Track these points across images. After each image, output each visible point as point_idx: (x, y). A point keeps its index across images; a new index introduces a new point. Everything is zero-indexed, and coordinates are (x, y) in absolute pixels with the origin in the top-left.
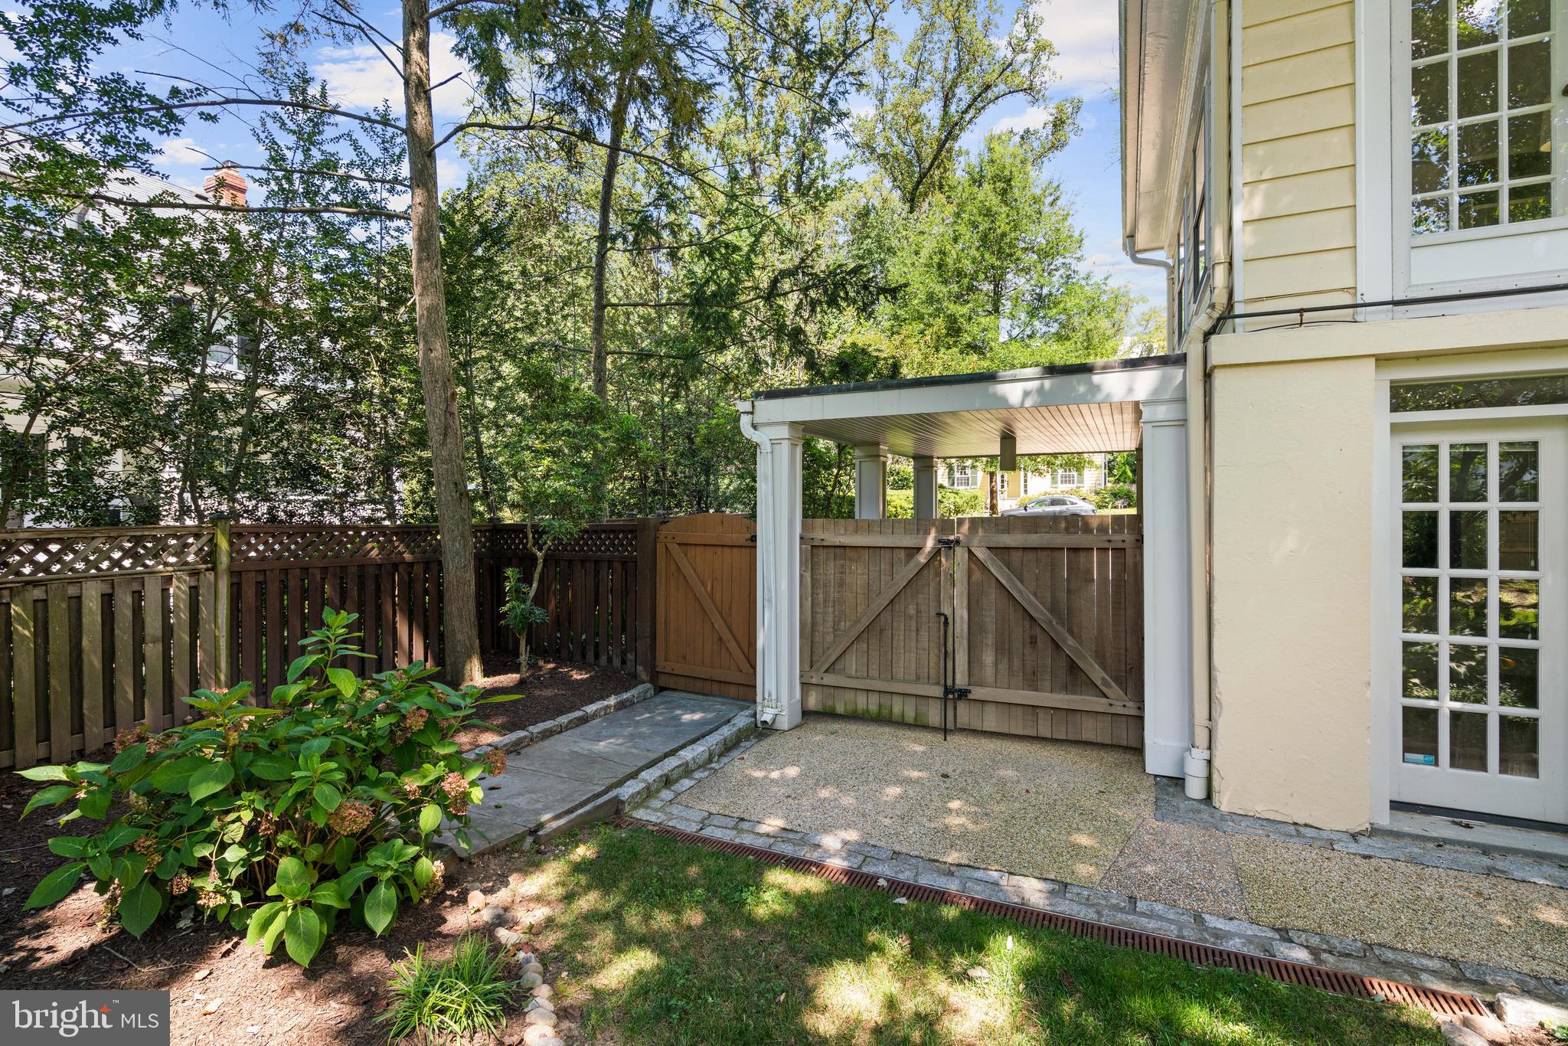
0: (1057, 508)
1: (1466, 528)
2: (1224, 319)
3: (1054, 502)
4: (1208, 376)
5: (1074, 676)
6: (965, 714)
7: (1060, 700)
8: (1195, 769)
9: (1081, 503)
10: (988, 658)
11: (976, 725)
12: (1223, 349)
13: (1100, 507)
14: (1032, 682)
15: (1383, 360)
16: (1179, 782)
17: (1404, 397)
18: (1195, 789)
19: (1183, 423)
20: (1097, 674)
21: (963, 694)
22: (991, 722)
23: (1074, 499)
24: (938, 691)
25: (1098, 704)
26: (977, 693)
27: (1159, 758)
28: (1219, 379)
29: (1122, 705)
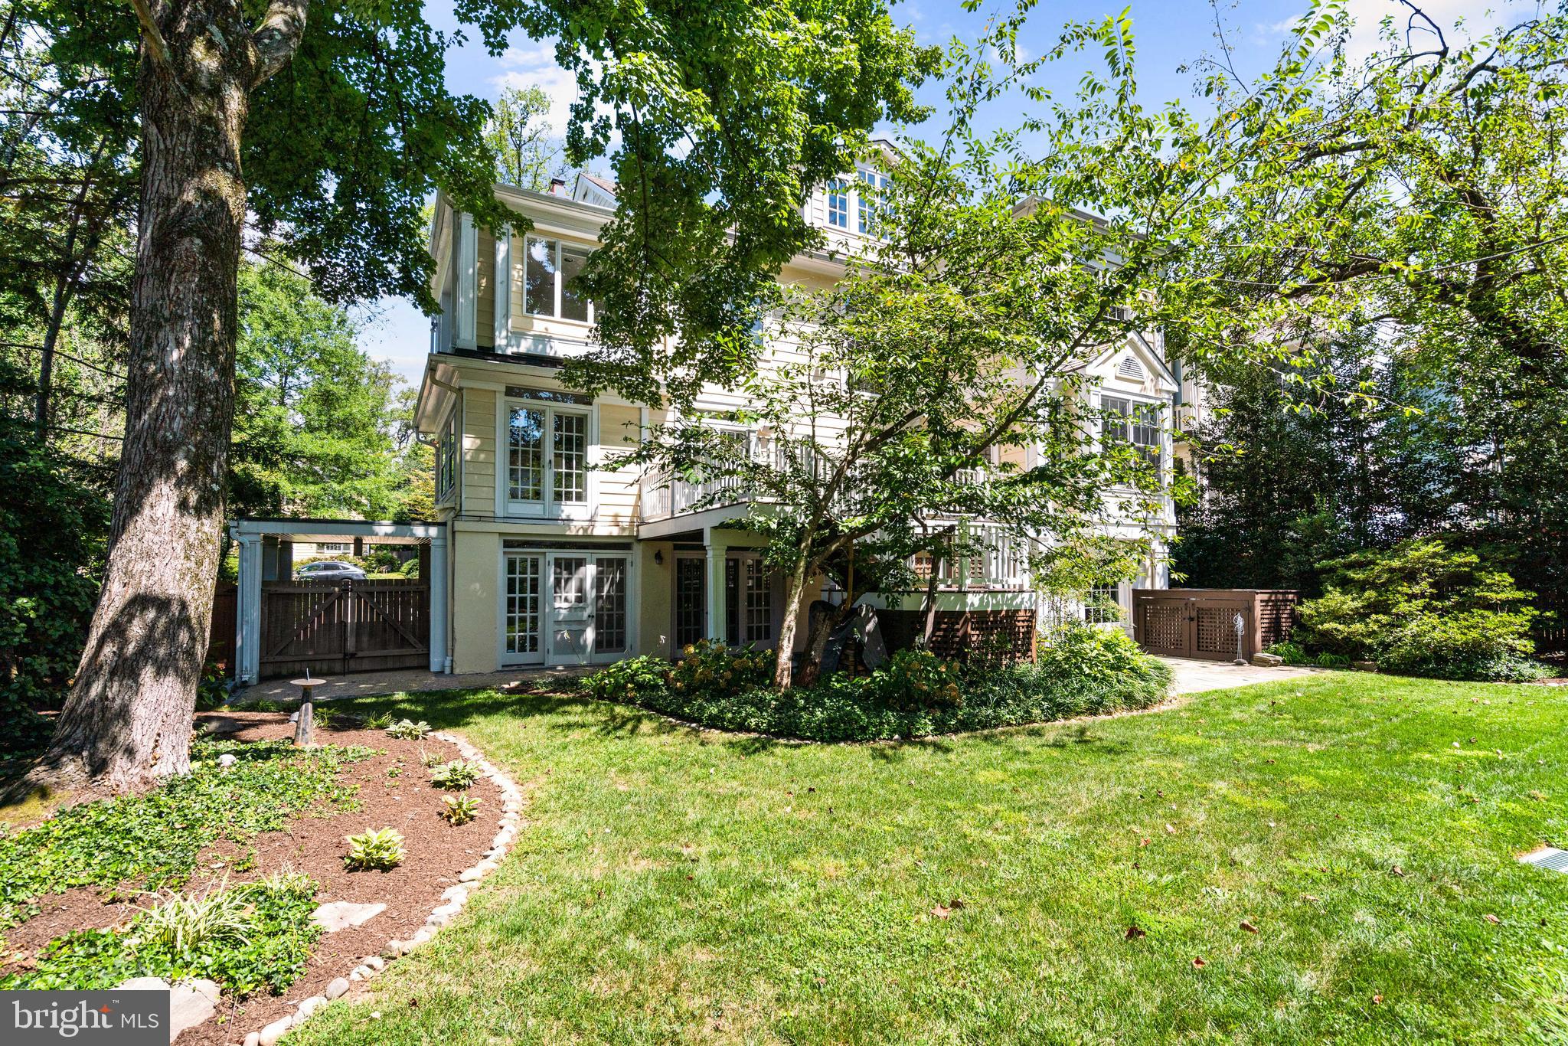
0: (329, 573)
1: (523, 581)
2: (458, 515)
3: (327, 567)
4: (454, 533)
5: (404, 642)
6: (353, 665)
7: (396, 652)
8: (448, 663)
9: (352, 569)
10: (365, 639)
11: (359, 668)
12: (459, 525)
13: (369, 572)
14: (384, 646)
15: (500, 534)
16: (442, 672)
17: (507, 544)
18: (447, 671)
19: (445, 546)
20: (412, 640)
21: (353, 656)
22: (366, 665)
23: (347, 565)
24: (341, 656)
25: (413, 651)
26: (360, 654)
27: (434, 667)
28: (457, 536)
29: (421, 650)
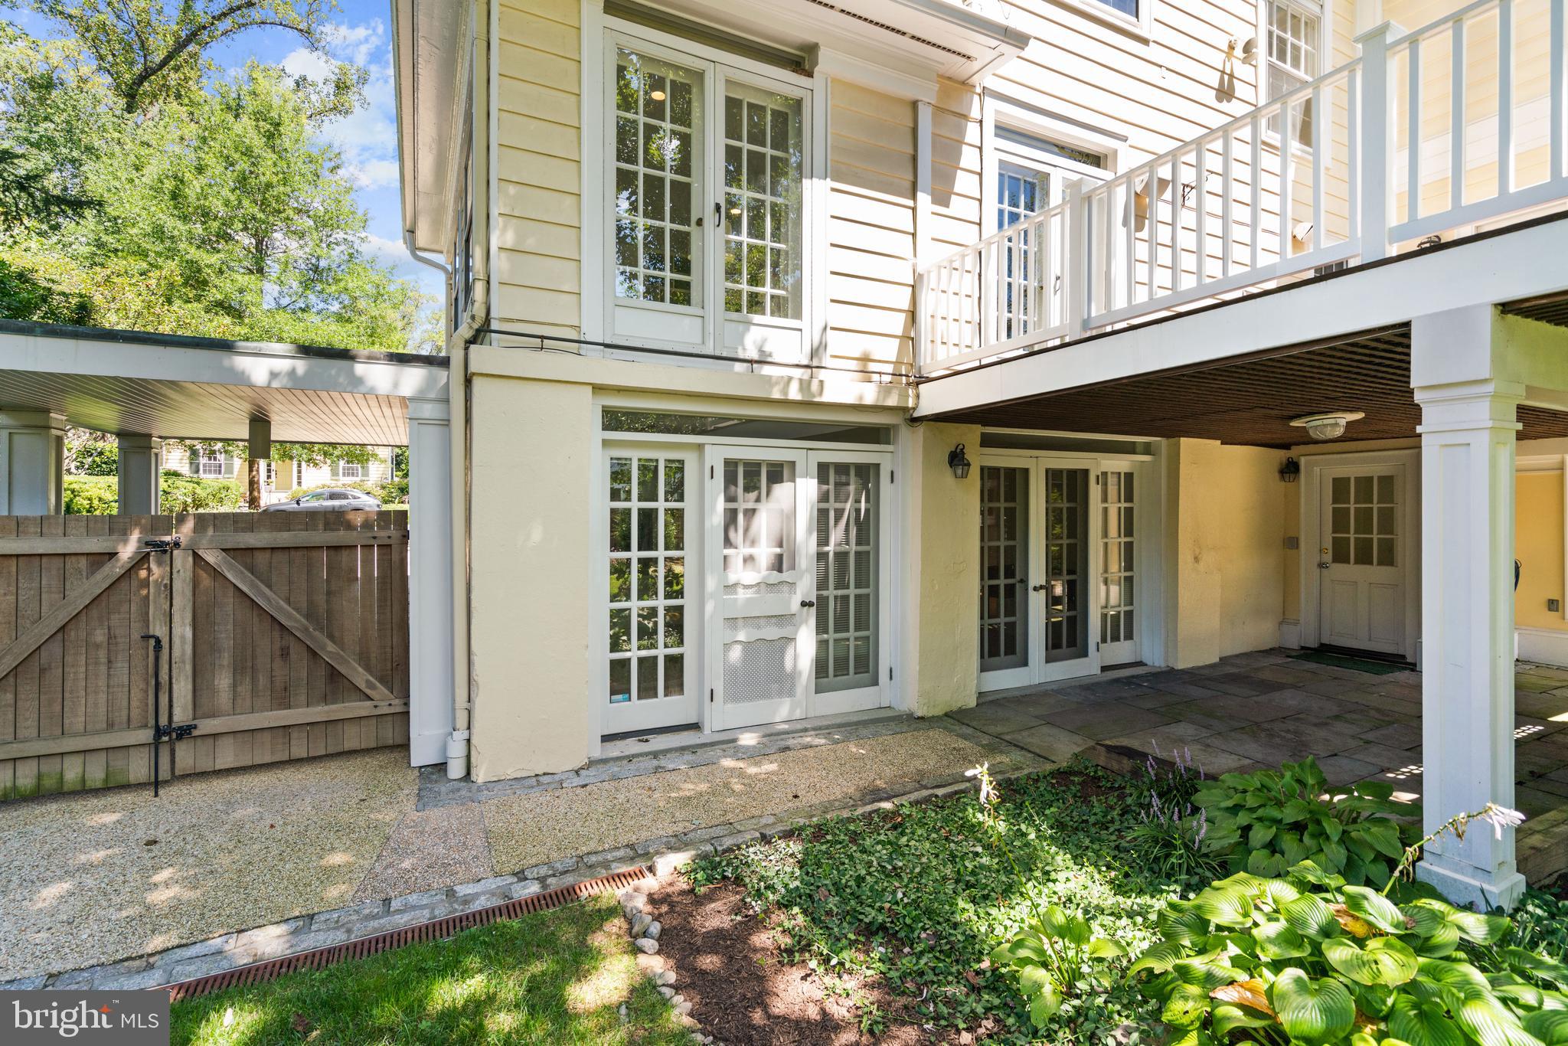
2: (481, 334)
3: (333, 496)
4: (468, 381)
5: (335, 684)
6: (186, 756)
7: (319, 712)
8: (456, 750)
9: (365, 498)
10: (223, 681)
11: (205, 765)
12: (482, 357)
13: (386, 502)
14: (283, 698)
15: (598, 389)
16: (441, 767)
17: (613, 420)
18: (456, 770)
19: (446, 423)
20: (360, 677)
21: (185, 732)
22: (227, 756)
23: (357, 493)
24: (146, 735)
25: (362, 708)
26: (206, 726)
27: (422, 753)
28: (478, 384)
29: (385, 701)
